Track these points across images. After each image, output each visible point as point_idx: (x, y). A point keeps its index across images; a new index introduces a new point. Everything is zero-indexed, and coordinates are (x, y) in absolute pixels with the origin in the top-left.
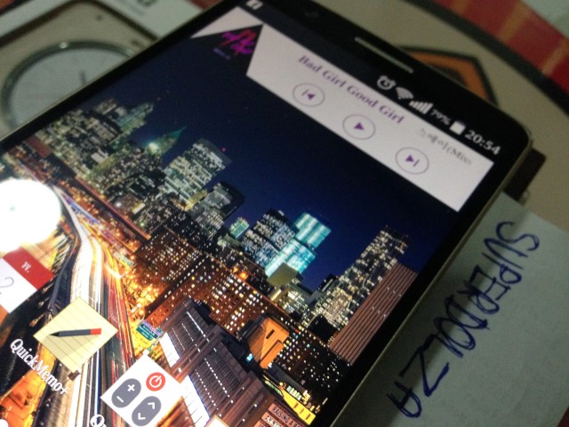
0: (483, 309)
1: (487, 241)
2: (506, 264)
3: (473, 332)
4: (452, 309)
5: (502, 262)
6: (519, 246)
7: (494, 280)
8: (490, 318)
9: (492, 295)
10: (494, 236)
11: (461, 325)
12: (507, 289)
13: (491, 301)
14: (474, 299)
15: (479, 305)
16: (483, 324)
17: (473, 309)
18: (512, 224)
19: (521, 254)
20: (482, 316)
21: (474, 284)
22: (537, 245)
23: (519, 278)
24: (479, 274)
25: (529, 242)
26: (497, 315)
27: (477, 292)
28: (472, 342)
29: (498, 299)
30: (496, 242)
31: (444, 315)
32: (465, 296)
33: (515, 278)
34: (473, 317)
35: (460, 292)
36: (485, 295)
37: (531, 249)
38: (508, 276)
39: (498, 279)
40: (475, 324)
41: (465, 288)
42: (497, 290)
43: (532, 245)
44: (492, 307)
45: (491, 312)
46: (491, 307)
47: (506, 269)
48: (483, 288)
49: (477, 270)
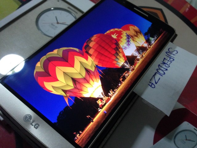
0: (166, 67)
1: (166, 52)
2: (171, 57)
3: (165, 71)
4: (160, 67)
5: (170, 57)
6: (173, 53)
7: (168, 61)
10: (168, 52)
11: (162, 70)
12: (171, 62)
15: (165, 66)
16: (167, 70)
17: (164, 67)
18: (172, 48)
19: (174, 55)
20: (166, 68)
21: (164, 62)
22: (177, 53)
23: (174, 60)
24: (165, 60)
28: (164, 73)
29: (169, 64)
31: (158, 68)
32: (162, 64)
33: (173, 60)
34: (164, 68)
35: (161, 63)
36: (166, 64)
37: (176, 54)
38: (171, 60)
39: (169, 60)
41: (162, 63)
45: (168, 67)
46: (168, 66)
47: (171, 58)
48: (166, 62)
49: (165, 59)
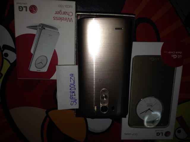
3: (71, 88)
4: (74, 88)
6: (72, 102)
8: (70, 91)
9: (72, 94)
10: (75, 101)
16: (70, 89)
17: (73, 90)
18: (75, 105)
21: (74, 93)
25: (72, 104)
27: (73, 92)
35: (75, 91)
38: (71, 97)
42: (71, 95)
47: (72, 98)
49: (75, 95)
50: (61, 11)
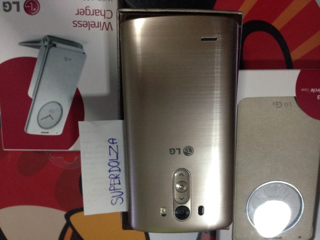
0: (112, 175)
1: (123, 193)
3: (110, 167)
4: (118, 169)
5: (116, 191)
6: (115, 199)
7: (114, 184)
9: (113, 180)
11: (114, 167)
12: (111, 185)
13: (112, 178)
14: (116, 176)
15: (113, 175)
16: (110, 171)
18: (121, 204)
19: (113, 197)
20: (112, 173)
21: (118, 180)
23: (110, 190)
24: (118, 183)
26: (108, 176)
27: (116, 178)
28: (109, 165)
29: (111, 180)
30: (120, 195)
31: (118, 166)
32: (118, 174)
34: (113, 171)
36: (114, 178)
37: (112, 200)
38: (112, 188)
40: (112, 170)
41: (119, 176)
42: (112, 183)
43: (113, 202)
44: (111, 177)
45: (110, 175)
47: (114, 190)
48: (115, 180)
49: (120, 184)
50: (87, 8)
